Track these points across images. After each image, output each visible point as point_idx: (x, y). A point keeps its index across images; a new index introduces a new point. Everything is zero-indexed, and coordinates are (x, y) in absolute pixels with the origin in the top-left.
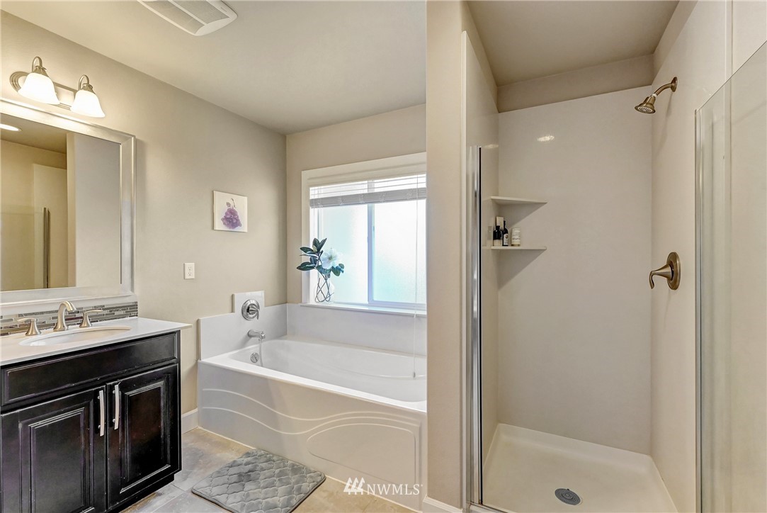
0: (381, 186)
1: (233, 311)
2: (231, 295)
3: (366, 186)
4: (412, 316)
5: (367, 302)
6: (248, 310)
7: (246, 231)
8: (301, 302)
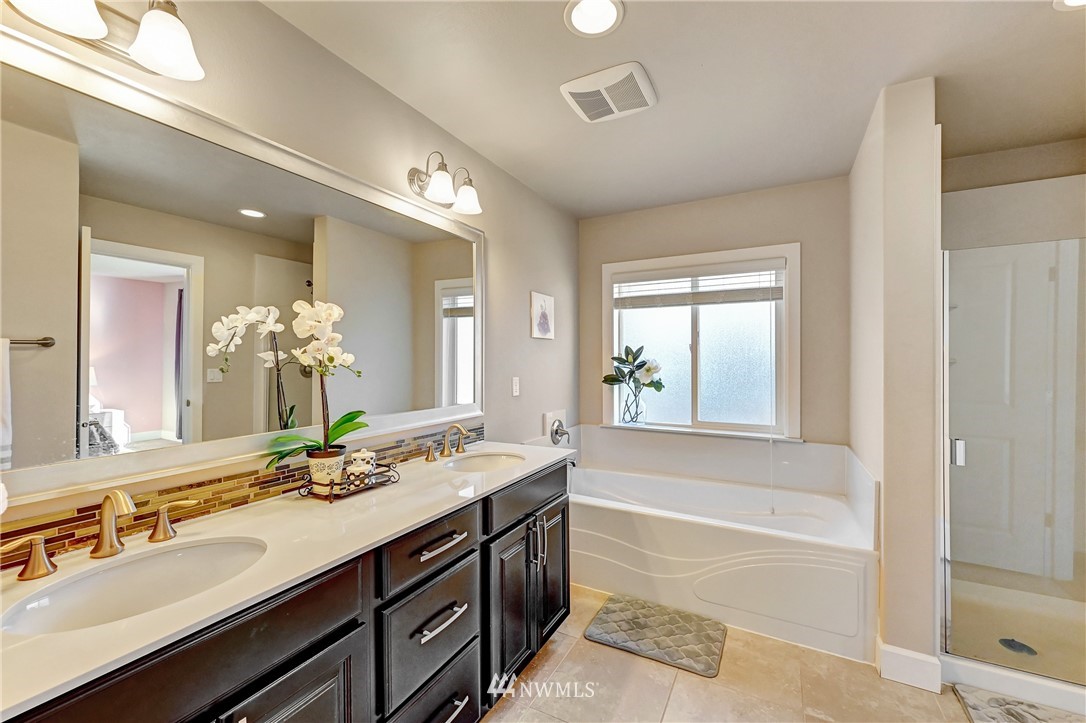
0: (707, 284)
1: (544, 434)
2: (541, 415)
3: (689, 284)
4: (767, 440)
5: (690, 423)
6: (557, 433)
7: (553, 338)
8: (602, 422)
